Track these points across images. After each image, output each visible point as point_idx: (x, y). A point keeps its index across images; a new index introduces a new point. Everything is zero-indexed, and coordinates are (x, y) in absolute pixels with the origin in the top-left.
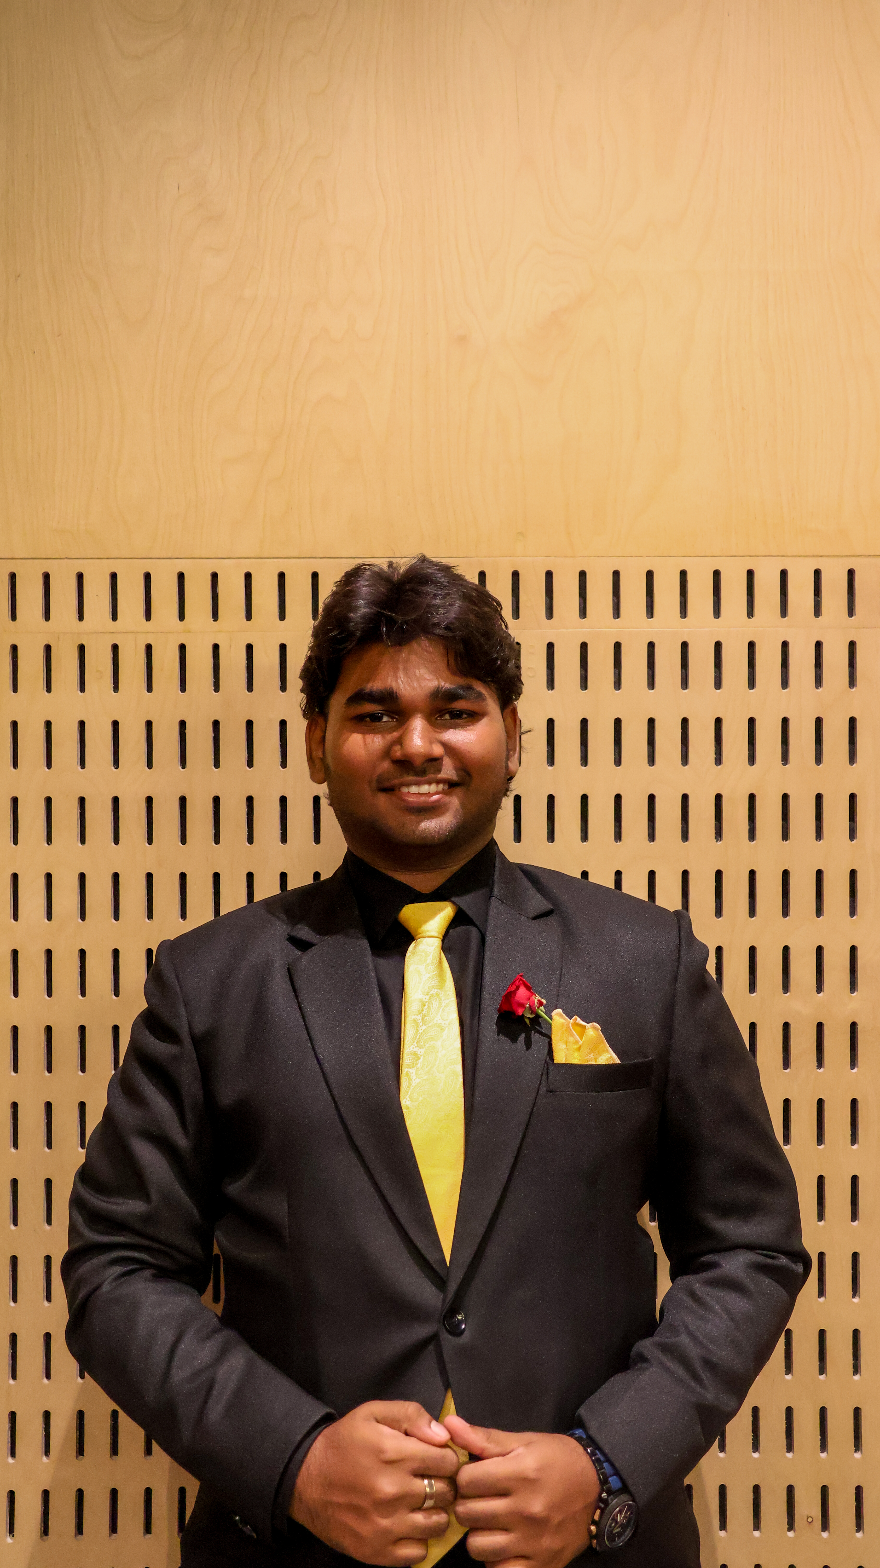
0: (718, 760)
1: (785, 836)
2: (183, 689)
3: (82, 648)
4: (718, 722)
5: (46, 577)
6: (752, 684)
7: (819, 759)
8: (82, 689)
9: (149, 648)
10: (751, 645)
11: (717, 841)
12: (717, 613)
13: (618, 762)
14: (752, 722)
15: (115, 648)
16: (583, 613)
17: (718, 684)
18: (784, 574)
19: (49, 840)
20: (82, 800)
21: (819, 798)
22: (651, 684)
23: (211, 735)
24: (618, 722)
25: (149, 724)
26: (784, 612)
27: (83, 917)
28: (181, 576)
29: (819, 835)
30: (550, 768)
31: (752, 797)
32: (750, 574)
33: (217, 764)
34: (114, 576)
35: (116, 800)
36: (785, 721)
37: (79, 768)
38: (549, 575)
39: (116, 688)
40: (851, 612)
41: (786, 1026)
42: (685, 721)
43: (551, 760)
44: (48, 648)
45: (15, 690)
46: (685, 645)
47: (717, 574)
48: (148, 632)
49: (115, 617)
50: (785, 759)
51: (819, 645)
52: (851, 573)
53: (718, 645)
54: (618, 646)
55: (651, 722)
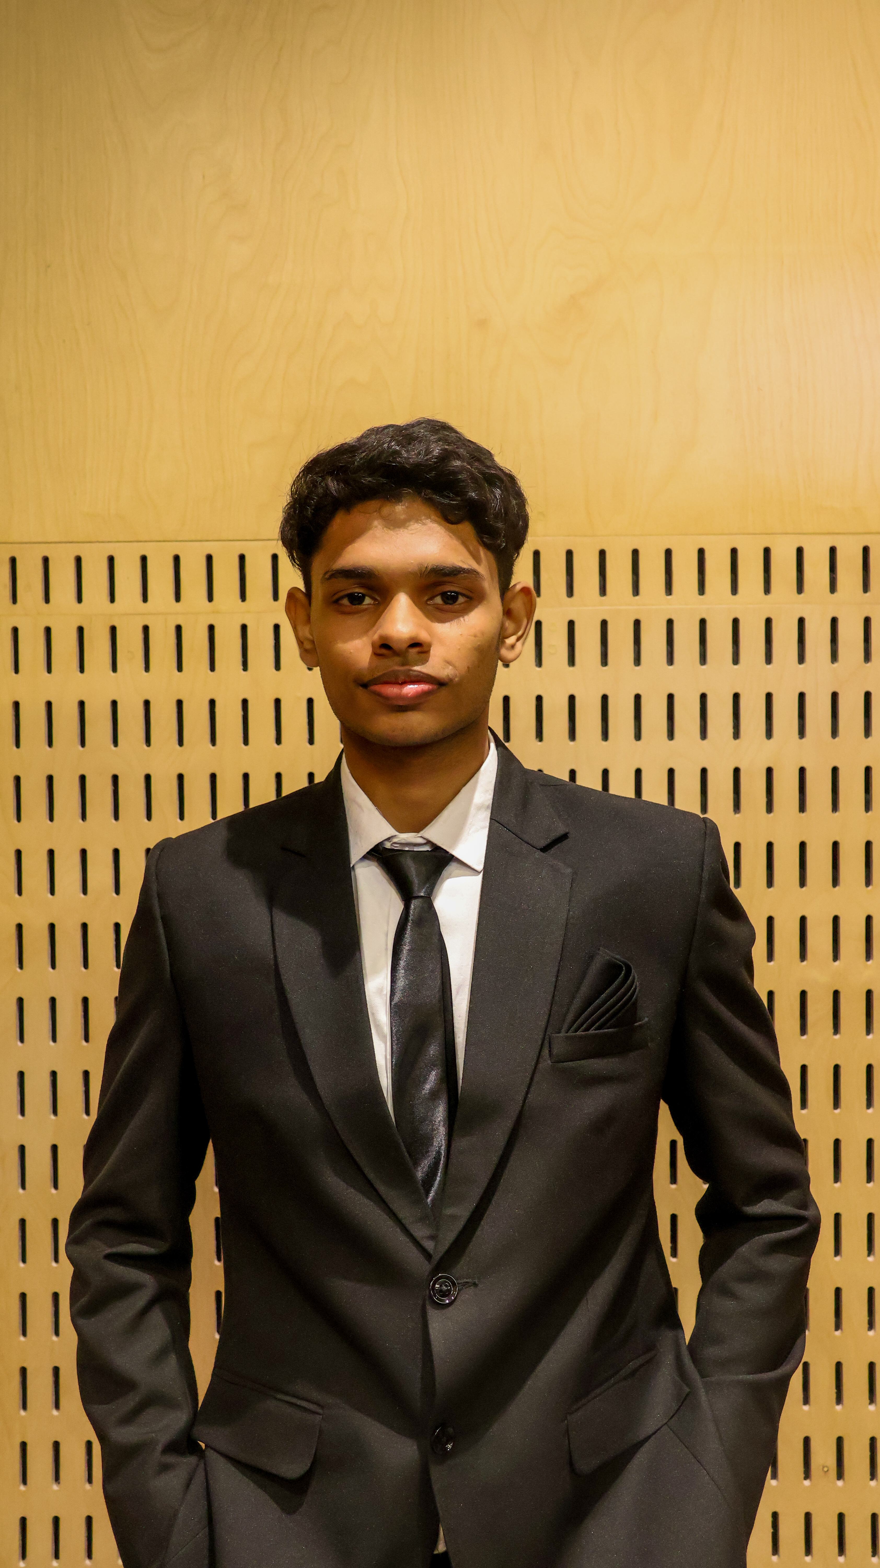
0: (736, 735)
1: (802, 808)
2: (212, 668)
3: (113, 629)
4: (736, 697)
5: (78, 560)
6: (769, 659)
7: (835, 733)
8: (114, 669)
9: (179, 629)
10: (768, 622)
11: (735, 814)
12: (734, 590)
13: (638, 736)
14: (769, 696)
15: (146, 629)
16: (603, 591)
17: (736, 660)
18: (800, 551)
19: (84, 817)
20: (115, 778)
21: (835, 770)
22: (670, 660)
23: (240, 713)
24: (638, 698)
25: (180, 703)
26: (800, 589)
27: (117, 891)
28: (209, 558)
29: (835, 807)
30: (572, 743)
31: (769, 771)
32: (767, 551)
33: (246, 742)
34: (144, 559)
35: (148, 778)
36: (802, 696)
37: (112, 747)
38: (569, 554)
39: (147, 668)
40: (866, 587)
41: (803, 994)
42: (703, 697)
43: (572, 735)
44: (81, 630)
45: (49, 670)
46: (703, 622)
47: (734, 552)
48: (178, 613)
49: (145, 599)
50: (802, 733)
51: (834, 621)
52: (866, 550)
53: (736, 622)
54: (637, 623)
55: (671, 697)
